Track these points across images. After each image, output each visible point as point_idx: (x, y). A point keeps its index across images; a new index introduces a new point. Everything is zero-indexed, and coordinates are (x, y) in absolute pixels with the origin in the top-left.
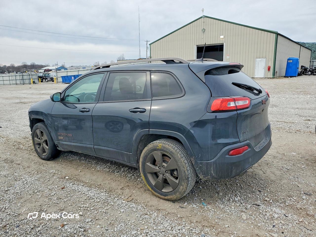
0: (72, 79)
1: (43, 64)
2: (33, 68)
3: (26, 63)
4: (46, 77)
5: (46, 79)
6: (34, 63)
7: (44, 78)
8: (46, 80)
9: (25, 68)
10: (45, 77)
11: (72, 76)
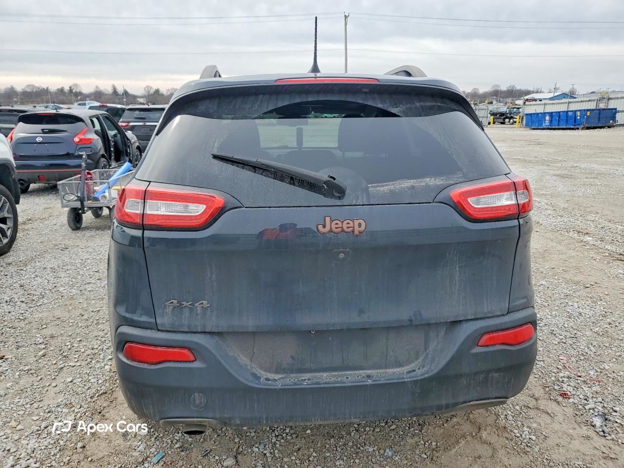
0: (545, 120)
1: (531, 89)
2: (510, 97)
3: (499, 86)
4: (512, 115)
5: (512, 118)
6: (514, 86)
7: (508, 115)
8: (512, 121)
9: (494, 96)
10: (510, 114)
11: (547, 113)
